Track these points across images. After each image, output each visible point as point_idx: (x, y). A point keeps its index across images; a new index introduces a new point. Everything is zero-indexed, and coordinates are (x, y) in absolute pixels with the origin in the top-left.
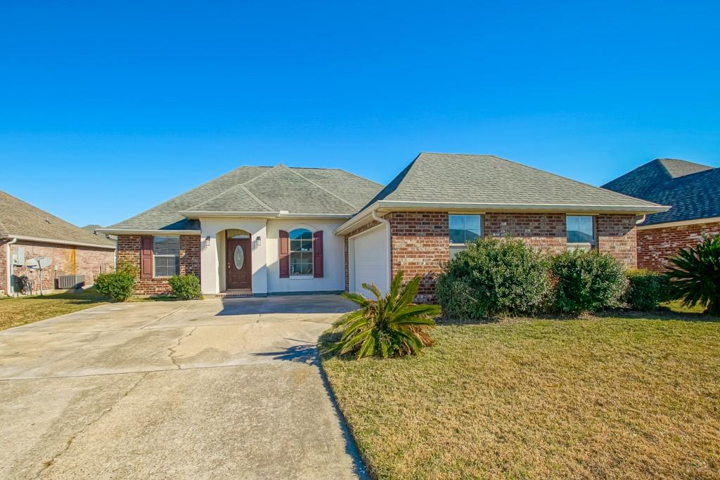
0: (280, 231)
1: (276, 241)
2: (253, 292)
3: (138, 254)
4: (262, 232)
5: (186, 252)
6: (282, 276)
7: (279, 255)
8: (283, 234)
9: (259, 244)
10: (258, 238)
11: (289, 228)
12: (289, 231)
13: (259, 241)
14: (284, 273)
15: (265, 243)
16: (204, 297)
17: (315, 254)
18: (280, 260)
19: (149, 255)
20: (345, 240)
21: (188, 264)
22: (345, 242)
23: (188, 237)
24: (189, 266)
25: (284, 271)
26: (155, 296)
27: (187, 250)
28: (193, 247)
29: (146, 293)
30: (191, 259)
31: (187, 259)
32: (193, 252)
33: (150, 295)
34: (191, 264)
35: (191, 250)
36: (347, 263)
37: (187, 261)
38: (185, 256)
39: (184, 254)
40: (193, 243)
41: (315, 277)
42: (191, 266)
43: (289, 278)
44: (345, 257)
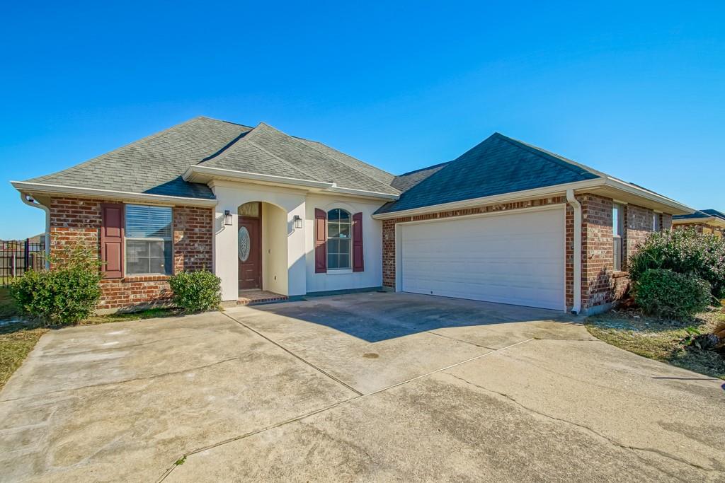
1: (311, 223)
3: (94, 234)
4: (301, 210)
5: (185, 234)
6: (317, 270)
7: (315, 242)
8: (319, 214)
9: (299, 225)
10: (297, 218)
11: (326, 207)
13: (299, 222)
14: (321, 267)
15: (305, 225)
16: (222, 305)
17: (354, 241)
18: (317, 249)
19: (117, 237)
20: (384, 226)
21: (189, 252)
22: (384, 228)
23: (188, 210)
24: (191, 256)
25: (320, 263)
26: (128, 309)
27: (187, 230)
28: (196, 227)
29: (110, 305)
30: (193, 245)
31: (186, 245)
32: (196, 234)
33: (119, 308)
34: (193, 252)
35: (193, 230)
36: (391, 254)
37: (186, 249)
38: (183, 240)
39: (182, 237)
40: (197, 219)
41: (354, 271)
42: (193, 256)
43: (326, 272)
44: (383, 246)
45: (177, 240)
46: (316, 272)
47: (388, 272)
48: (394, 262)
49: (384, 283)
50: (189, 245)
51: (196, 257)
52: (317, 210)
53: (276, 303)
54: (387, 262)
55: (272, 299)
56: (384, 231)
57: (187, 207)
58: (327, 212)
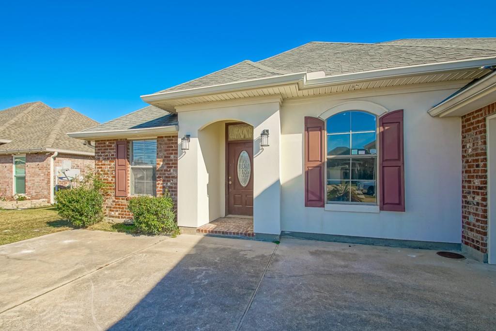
0: (307, 118)
1: (298, 139)
2: (256, 230)
3: (113, 164)
4: (273, 122)
5: (164, 161)
6: (309, 203)
7: (305, 165)
8: (312, 124)
9: (265, 143)
10: (265, 133)
11: (324, 111)
12: (324, 117)
13: (265, 138)
14: (314, 199)
15: (277, 142)
16: (182, 230)
17: (383, 160)
18: (307, 173)
19: (123, 165)
20: (463, 127)
21: (167, 177)
22: (465, 130)
23: (166, 139)
24: (168, 181)
25: (313, 193)
26: (129, 221)
27: (165, 157)
28: (172, 154)
29: (120, 216)
30: (170, 171)
31: (165, 171)
32: (172, 160)
33: (125, 219)
34: (169, 177)
35: (169, 157)
36: (477, 182)
37: (165, 174)
38: (162, 166)
39: (161, 163)
40: (172, 147)
41: (382, 209)
42: (169, 181)
43: (323, 206)
44: (464, 167)
45: (159, 167)
46: (306, 205)
47: (472, 219)
48: (485, 199)
49: (463, 237)
50: (167, 171)
51: (171, 182)
52: (308, 119)
53: (238, 238)
54: (469, 198)
55: (234, 233)
56: (464, 137)
57: (166, 137)
58: (325, 119)
